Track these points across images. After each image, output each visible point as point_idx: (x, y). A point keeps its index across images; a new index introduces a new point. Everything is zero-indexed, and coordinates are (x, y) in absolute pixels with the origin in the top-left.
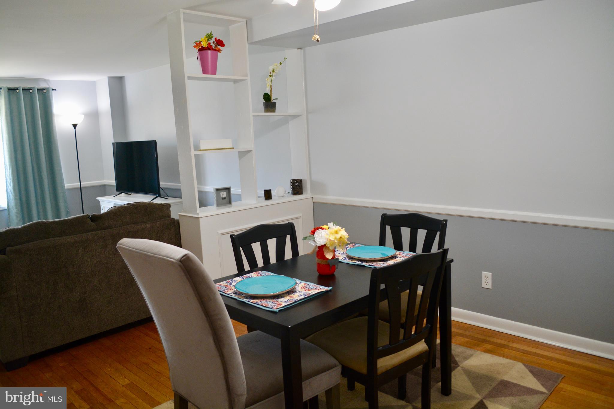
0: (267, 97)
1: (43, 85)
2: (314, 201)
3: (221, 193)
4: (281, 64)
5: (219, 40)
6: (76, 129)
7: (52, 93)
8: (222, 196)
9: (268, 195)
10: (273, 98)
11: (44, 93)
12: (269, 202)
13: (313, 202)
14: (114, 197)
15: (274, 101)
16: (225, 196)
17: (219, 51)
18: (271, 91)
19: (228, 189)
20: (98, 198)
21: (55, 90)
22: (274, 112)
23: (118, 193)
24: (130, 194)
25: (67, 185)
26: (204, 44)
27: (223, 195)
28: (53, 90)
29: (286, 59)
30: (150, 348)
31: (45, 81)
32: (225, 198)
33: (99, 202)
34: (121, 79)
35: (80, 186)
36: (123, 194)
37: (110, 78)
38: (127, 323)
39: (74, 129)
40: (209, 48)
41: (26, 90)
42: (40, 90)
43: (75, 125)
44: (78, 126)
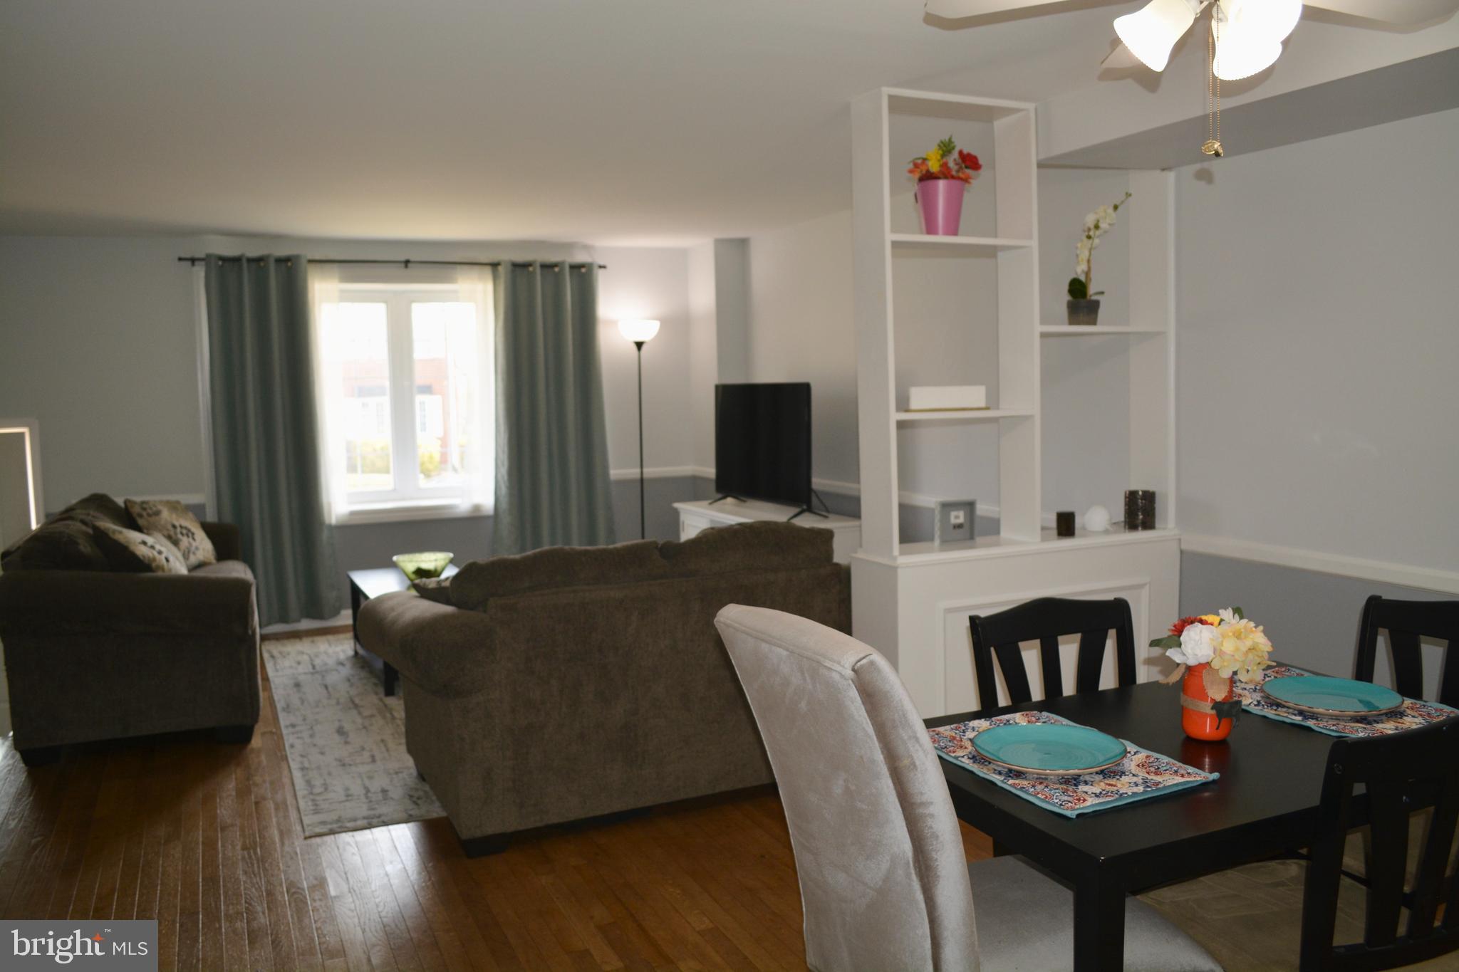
0: (1078, 289)
1: (580, 258)
2: (1184, 547)
3: (953, 514)
4: (1116, 208)
5: (969, 155)
6: (641, 353)
7: (597, 273)
8: (953, 521)
9: (1066, 525)
10: (1092, 290)
11: (582, 275)
12: (1067, 543)
13: (1182, 552)
14: (709, 504)
15: (1094, 298)
16: (961, 520)
17: (966, 180)
18: (1087, 274)
19: (970, 506)
20: (677, 505)
21: (605, 267)
22: (1094, 323)
23: (720, 496)
24: (746, 500)
25: (615, 473)
26: (934, 166)
27: (957, 517)
28: (601, 267)
29: (1130, 195)
30: (763, 856)
31: (587, 248)
32: (960, 526)
33: (676, 513)
34: (743, 243)
35: (639, 476)
36: (729, 499)
37: (719, 243)
38: (717, 791)
39: (638, 353)
40: (945, 174)
41: (547, 267)
42: (576, 268)
43: (639, 345)
44: (644, 348)
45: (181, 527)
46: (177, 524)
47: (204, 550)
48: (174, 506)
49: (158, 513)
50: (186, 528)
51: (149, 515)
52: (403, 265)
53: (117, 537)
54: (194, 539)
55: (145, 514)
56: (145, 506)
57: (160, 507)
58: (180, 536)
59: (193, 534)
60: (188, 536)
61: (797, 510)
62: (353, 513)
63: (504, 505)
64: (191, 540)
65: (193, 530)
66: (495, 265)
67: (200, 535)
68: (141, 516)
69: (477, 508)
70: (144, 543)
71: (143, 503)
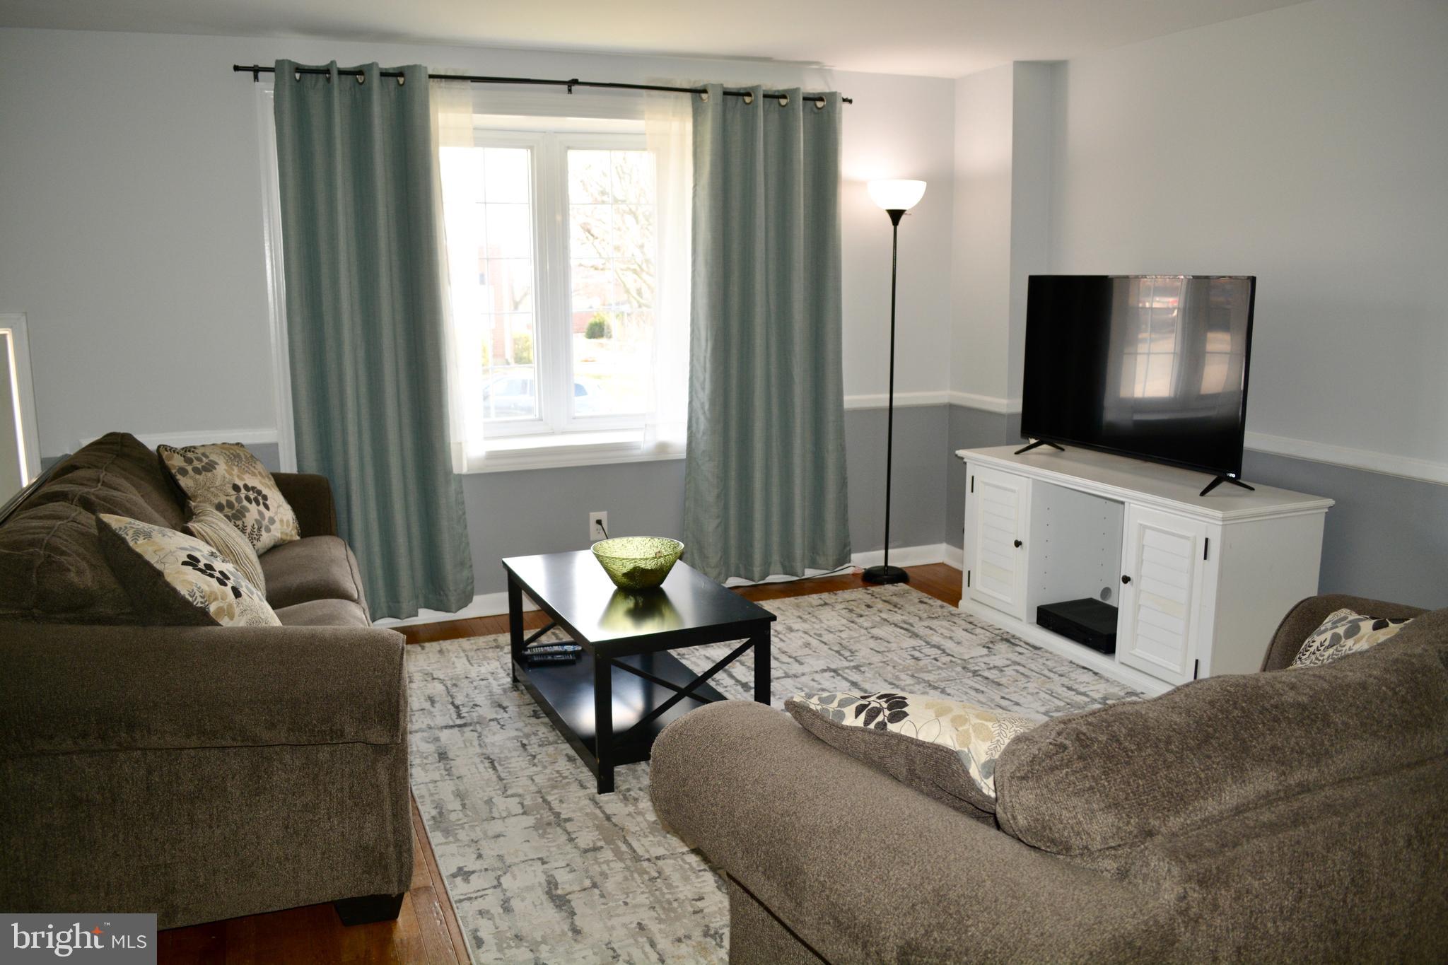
1: (818, 85)
6: (898, 227)
7: (841, 108)
11: (816, 110)
14: (1017, 453)
20: (960, 453)
21: (850, 101)
23: (1029, 441)
24: (1062, 446)
25: (852, 399)
28: (845, 100)
33: (962, 463)
34: (1056, 69)
35: (888, 404)
36: (1045, 447)
37: (1021, 66)
39: (893, 227)
41: (770, 96)
42: (811, 99)
43: (896, 215)
44: (903, 219)
45: (246, 487)
46: (241, 484)
47: (282, 521)
48: (236, 453)
49: (210, 467)
50: (253, 488)
51: (197, 471)
52: (565, 87)
53: (140, 546)
54: (267, 507)
55: (189, 468)
56: (189, 455)
57: (213, 457)
58: (245, 503)
59: (265, 498)
60: (258, 504)
61: (1210, 479)
62: (492, 456)
63: (703, 444)
64: (262, 508)
65: (265, 491)
66: (697, 92)
67: (276, 497)
68: (183, 472)
69: (662, 447)
70: (192, 561)
71: (187, 449)
